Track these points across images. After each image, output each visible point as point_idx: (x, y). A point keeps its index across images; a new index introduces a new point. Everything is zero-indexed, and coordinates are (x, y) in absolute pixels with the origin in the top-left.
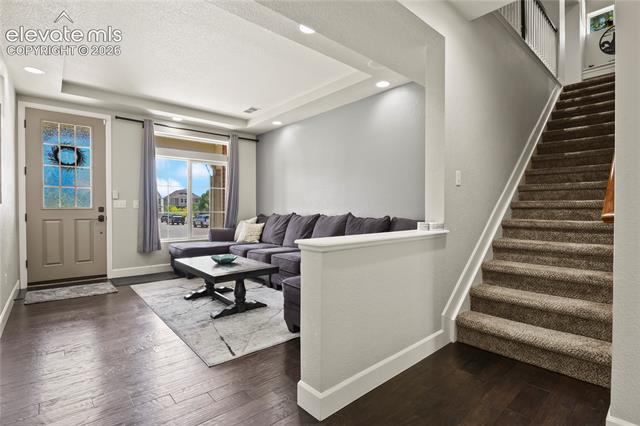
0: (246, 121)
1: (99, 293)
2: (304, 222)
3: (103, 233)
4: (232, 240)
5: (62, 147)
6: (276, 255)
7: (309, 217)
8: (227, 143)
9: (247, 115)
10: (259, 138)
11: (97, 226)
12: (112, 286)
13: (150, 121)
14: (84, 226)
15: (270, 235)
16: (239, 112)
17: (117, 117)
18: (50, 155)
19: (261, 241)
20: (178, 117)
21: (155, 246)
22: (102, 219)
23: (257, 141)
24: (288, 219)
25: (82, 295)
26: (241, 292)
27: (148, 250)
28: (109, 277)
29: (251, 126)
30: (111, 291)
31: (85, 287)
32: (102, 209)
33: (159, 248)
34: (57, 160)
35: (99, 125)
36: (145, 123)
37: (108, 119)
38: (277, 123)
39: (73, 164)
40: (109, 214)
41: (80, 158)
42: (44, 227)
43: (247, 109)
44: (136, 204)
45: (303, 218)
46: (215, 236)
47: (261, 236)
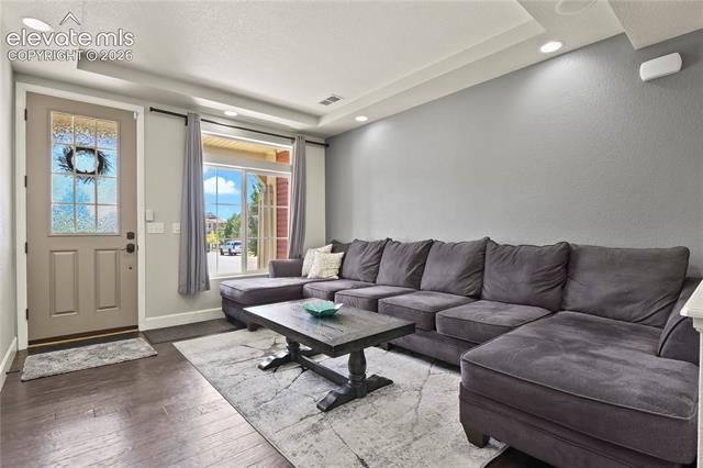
0: (318, 117)
1: (131, 357)
2: (410, 251)
3: (133, 268)
4: (299, 274)
5: (78, 149)
6: (384, 300)
7: (417, 244)
8: (290, 148)
9: (322, 109)
10: (331, 142)
11: (125, 258)
12: (147, 344)
13: (196, 115)
14: (107, 258)
15: (356, 268)
16: (312, 103)
17: (152, 109)
18: (60, 159)
19: (341, 276)
20: (232, 111)
21: (203, 285)
22: (131, 249)
23: (327, 145)
24: (381, 247)
25: (107, 361)
26: (358, 364)
27: (193, 290)
28: (141, 329)
29: (325, 124)
30: (148, 354)
31: (111, 346)
32: (131, 236)
33: (208, 288)
34: (71, 166)
35: (127, 120)
36: (189, 118)
37: (139, 111)
38: (362, 119)
39: (93, 173)
40: (141, 241)
41: (102, 164)
42: (52, 260)
43: (325, 98)
44: (176, 227)
45: (407, 246)
46: (278, 270)
47: (340, 269)
